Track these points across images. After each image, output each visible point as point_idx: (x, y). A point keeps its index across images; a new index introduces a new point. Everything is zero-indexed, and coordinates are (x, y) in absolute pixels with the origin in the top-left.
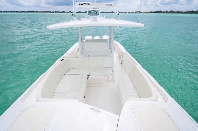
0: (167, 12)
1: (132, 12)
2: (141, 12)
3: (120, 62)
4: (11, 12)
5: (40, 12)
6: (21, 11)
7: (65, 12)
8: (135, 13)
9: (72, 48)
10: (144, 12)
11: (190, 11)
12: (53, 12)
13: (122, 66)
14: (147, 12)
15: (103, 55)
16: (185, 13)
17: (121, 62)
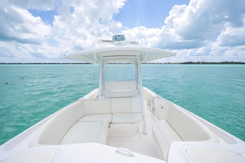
0: (198, 63)
1: (161, 64)
2: (171, 64)
3: (150, 110)
4: (32, 64)
5: (62, 64)
6: (42, 63)
7: (89, 64)
8: (164, 64)
9: (90, 93)
10: (173, 63)
11: (224, 62)
12: (76, 64)
13: (154, 115)
14: (178, 64)
15: (129, 96)
16: (219, 63)
17: (152, 108)
